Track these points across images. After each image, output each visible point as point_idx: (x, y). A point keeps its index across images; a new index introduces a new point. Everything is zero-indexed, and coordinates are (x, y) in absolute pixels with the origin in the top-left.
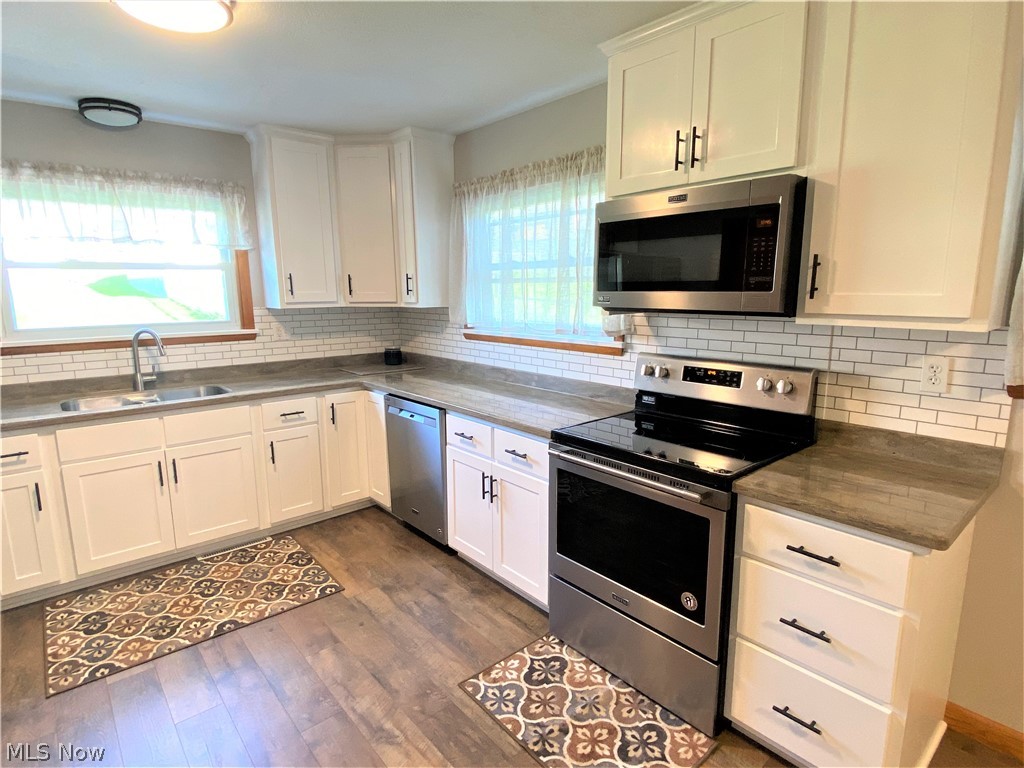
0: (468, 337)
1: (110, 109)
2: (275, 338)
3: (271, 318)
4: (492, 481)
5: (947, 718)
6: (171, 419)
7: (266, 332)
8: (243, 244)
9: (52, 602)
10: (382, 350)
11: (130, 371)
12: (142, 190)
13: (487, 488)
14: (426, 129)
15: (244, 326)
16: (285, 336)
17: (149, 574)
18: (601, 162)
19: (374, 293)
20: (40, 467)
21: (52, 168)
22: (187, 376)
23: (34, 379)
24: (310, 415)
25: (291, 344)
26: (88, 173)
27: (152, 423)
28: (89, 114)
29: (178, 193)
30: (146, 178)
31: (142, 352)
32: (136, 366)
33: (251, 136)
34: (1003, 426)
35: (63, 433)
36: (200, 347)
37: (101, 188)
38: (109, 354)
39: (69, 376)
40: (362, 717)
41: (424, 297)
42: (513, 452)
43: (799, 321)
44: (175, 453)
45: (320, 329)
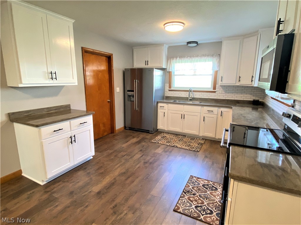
0: (272, 98)
1: (190, 43)
2: (220, 93)
3: (221, 88)
6: (185, 106)
7: (219, 91)
8: (217, 69)
11: (188, 96)
15: (213, 89)
16: (223, 93)
17: (176, 134)
21: (182, 57)
24: (215, 112)
25: (225, 95)
27: (182, 106)
28: (188, 45)
31: (190, 93)
33: (222, 41)
35: (169, 105)
36: (203, 93)
44: (184, 113)
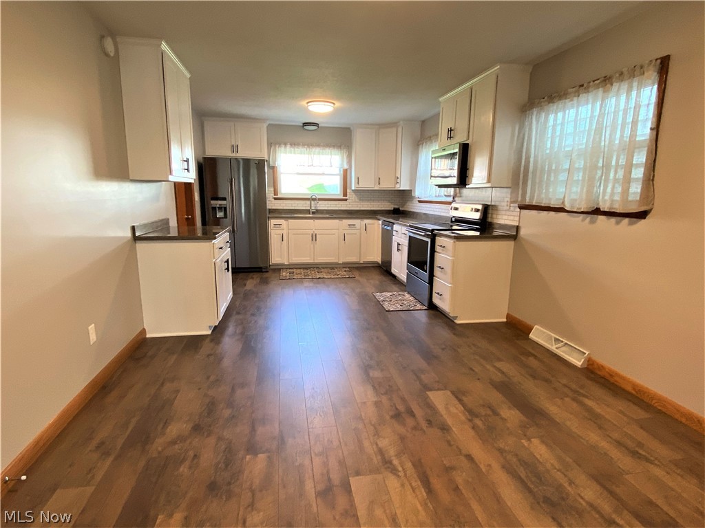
0: (420, 202)
1: (312, 125)
2: (354, 201)
3: (353, 193)
4: (400, 245)
5: (507, 318)
6: (317, 221)
7: (351, 198)
8: (346, 167)
9: (283, 269)
10: (393, 209)
11: (308, 208)
12: (317, 150)
13: (399, 248)
15: (344, 196)
16: (357, 200)
19: (387, 185)
20: (284, 229)
21: (295, 145)
22: (324, 211)
23: (285, 208)
24: (358, 226)
25: (359, 203)
26: (304, 145)
29: (327, 150)
30: (318, 146)
31: (313, 202)
32: (310, 206)
34: (517, 218)
35: (290, 221)
36: (329, 202)
37: (307, 149)
38: (303, 202)
39: (293, 208)
41: (403, 186)
42: (404, 233)
43: (467, 186)
44: (316, 232)
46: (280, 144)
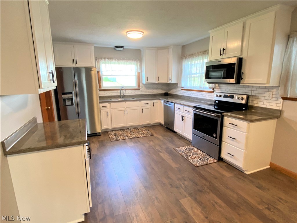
0: (182, 89)
1: (120, 47)
2: (143, 89)
3: (143, 86)
4: (183, 117)
5: (270, 165)
6: (127, 103)
7: (142, 88)
8: (139, 71)
9: (109, 131)
10: (164, 93)
11: (119, 95)
12: (123, 61)
13: (182, 118)
14: (176, 46)
15: (138, 87)
16: (145, 89)
18: (208, 53)
19: (163, 81)
20: (108, 109)
21: (110, 59)
22: (128, 96)
23: (106, 95)
24: (149, 104)
25: (146, 91)
26: (115, 59)
27: (124, 103)
28: (116, 49)
29: (129, 62)
30: (124, 59)
31: (122, 91)
32: (121, 94)
33: (142, 50)
34: (281, 105)
35: (112, 103)
36: (131, 91)
37: (117, 61)
38: (117, 91)
39: (111, 95)
40: (157, 149)
41: (173, 81)
42: (187, 111)
43: (240, 85)
44: (127, 109)
45: (152, 88)
46: (101, 58)
